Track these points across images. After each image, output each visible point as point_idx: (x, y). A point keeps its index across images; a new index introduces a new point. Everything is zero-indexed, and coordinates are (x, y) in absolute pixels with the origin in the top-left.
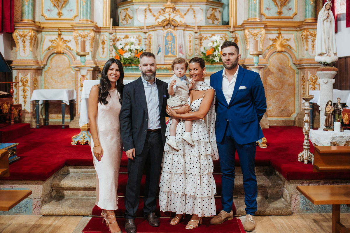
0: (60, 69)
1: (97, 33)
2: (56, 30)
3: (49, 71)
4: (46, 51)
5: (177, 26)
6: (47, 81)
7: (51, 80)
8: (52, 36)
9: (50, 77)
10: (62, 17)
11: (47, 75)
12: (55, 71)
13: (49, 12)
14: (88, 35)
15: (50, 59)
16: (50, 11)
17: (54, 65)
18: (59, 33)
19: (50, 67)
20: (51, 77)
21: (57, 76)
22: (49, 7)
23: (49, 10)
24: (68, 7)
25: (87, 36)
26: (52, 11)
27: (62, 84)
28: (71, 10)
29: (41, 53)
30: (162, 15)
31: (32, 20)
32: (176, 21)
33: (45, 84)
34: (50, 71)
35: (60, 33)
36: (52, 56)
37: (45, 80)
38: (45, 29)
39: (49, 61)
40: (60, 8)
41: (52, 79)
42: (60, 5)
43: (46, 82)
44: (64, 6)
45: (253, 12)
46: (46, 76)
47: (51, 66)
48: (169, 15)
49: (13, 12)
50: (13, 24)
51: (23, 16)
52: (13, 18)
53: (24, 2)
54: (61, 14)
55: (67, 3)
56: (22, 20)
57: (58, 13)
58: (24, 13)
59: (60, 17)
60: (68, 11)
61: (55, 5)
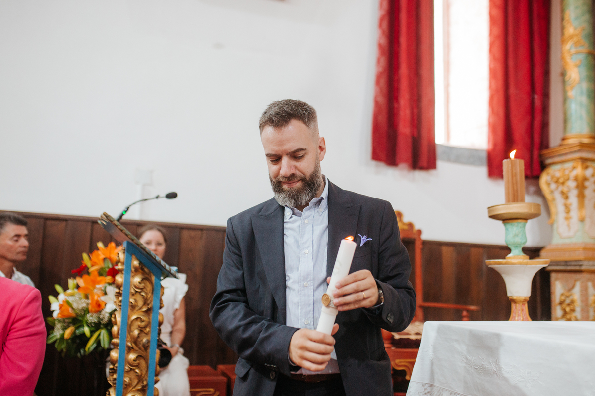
49: (537, 124)
50: (536, 153)
51: (565, 128)
52: (537, 139)
53: (564, 92)
56: (563, 140)
58: (565, 122)
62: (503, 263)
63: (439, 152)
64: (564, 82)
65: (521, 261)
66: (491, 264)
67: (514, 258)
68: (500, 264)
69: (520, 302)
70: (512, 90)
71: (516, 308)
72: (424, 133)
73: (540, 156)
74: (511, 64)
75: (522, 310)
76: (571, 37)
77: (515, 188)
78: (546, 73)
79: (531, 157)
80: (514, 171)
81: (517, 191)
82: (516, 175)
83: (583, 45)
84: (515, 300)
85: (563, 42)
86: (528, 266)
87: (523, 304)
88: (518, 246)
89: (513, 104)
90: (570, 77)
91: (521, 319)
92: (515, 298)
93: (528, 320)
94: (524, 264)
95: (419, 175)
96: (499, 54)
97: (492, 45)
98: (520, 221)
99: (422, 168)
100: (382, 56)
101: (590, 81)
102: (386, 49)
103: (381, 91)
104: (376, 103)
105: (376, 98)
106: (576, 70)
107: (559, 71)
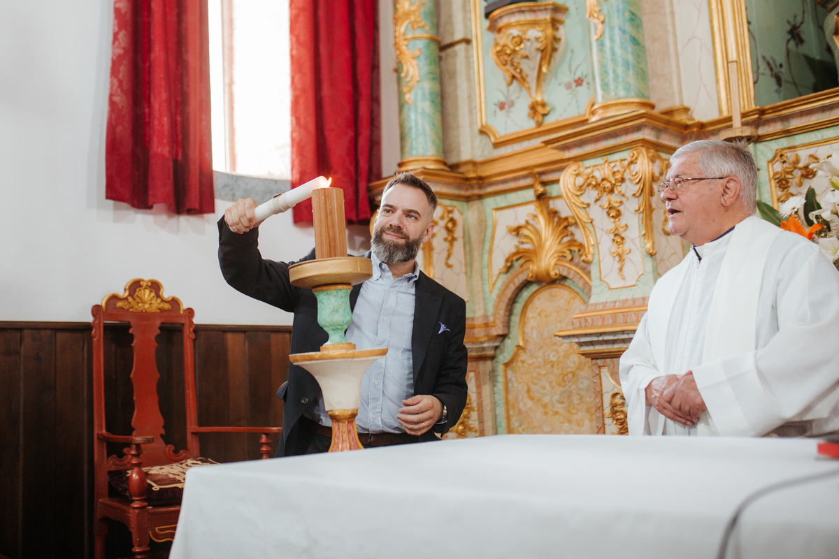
0: (557, 352)
2: (528, 181)
3: (520, 364)
4: (503, 278)
6: (513, 407)
7: (530, 404)
8: (518, 209)
9: (525, 388)
10: (550, 120)
11: (514, 380)
12: (540, 360)
13: (503, 112)
14: (627, 176)
15: (518, 308)
16: (506, 106)
17: (535, 334)
18: (536, 191)
19: (521, 344)
20: (529, 390)
21: (551, 382)
22: (501, 91)
23: (502, 106)
24: (565, 76)
25: (623, 180)
26: (512, 104)
27: (570, 422)
28: (579, 82)
29: (487, 288)
31: (441, 159)
33: (508, 418)
34: (523, 362)
35: (540, 189)
36: (526, 294)
37: (507, 402)
38: (491, 184)
39: (515, 319)
40: (533, 84)
41: (532, 398)
42: (529, 68)
43: (511, 412)
44: (544, 69)
46: (510, 385)
47: (525, 341)
49: (363, 142)
50: (362, 186)
51: (402, 148)
52: (363, 164)
53: (400, 94)
54: (540, 109)
55: (557, 55)
56: (400, 165)
57: (533, 108)
58: (402, 138)
59: (539, 124)
60: (568, 86)
61: (514, 77)
62: (316, 357)
63: (218, 184)
64: (399, 80)
65: (344, 351)
66: (297, 361)
67: (334, 347)
68: (311, 359)
69: (345, 418)
70: (326, 90)
71: (339, 429)
72: (194, 155)
73: (369, 190)
74: (323, 51)
75: (349, 432)
76: (407, 15)
77: (331, 235)
78: (375, 67)
79: (356, 192)
80: (329, 207)
81: (334, 239)
82: (331, 213)
83: (423, 27)
84: (338, 416)
85: (396, 21)
86: (355, 359)
87: (348, 422)
88: (339, 327)
89: (328, 110)
90: (407, 73)
91: (348, 446)
92: (337, 413)
93: (358, 448)
94: (348, 357)
95: (185, 221)
96: (305, 36)
97: (293, 22)
98: (340, 287)
99: (191, 212)
100: (120, 29)
101: (433, 79)
102: (128, 17)
103: (120, 85)
104: (112, 104)
105: (111, 95)
106: (414, 62)
107: (393, 65)
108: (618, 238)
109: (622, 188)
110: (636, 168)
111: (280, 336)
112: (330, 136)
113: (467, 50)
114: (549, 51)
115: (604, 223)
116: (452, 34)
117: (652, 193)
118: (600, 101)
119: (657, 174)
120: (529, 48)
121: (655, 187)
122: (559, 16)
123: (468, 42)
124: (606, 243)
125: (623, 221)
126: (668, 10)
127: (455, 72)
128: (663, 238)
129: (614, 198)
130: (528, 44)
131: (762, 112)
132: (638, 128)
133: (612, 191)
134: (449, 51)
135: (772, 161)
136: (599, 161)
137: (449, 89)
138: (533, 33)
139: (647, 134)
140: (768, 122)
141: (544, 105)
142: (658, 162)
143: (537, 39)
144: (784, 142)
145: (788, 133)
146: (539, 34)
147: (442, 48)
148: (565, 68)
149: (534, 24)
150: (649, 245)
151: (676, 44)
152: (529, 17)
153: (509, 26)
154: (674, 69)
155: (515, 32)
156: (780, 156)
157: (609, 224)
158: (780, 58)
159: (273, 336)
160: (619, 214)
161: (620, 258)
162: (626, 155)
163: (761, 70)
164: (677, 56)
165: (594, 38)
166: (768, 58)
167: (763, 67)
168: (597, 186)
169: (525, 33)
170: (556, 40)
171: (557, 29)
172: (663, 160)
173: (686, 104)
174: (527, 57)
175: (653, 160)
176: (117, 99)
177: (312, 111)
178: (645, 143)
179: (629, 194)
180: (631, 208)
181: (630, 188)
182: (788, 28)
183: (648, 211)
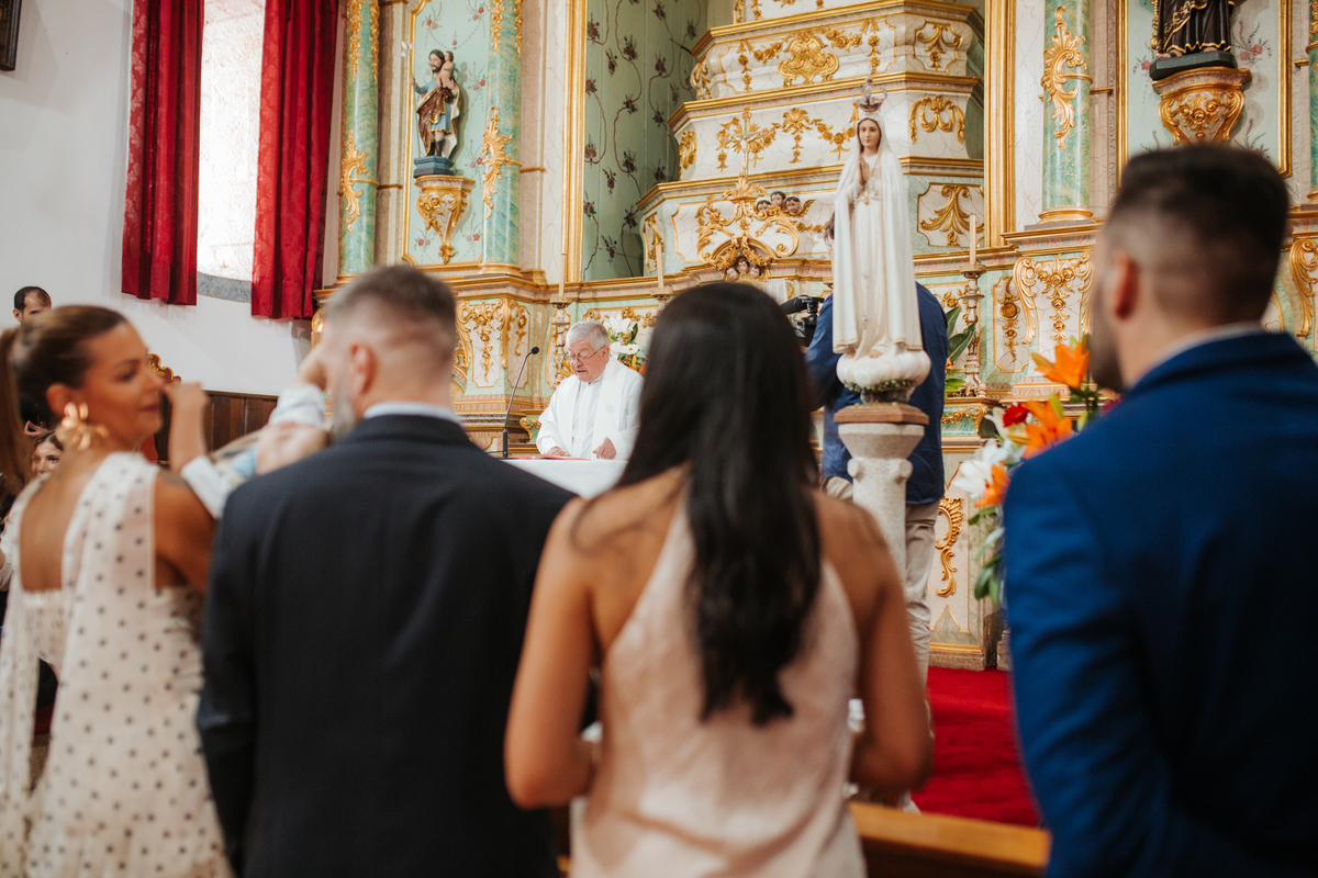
1: (540, 306)
5: (769, 267)
10: (454, 261)
13: (421, 247)
14: (495, 315)
16: (424, 244)
22: (421, 231)
23: (421, 243)
24: (467, 231)
25: (492, 318)
26: (428, 243)
28: (476, 237)
30: (720, 230)
32: (764, 247)
40: (445, 233)
42: (443, 222)
44: (453, 224)
45: (1058, 188)
48: (744, 226)
49: (311, 256)
50: (308, 291)
51: (340, 265)
52: (310, 274)
54: (448, 253)
55: (463, 215)
56: (339, 278)
57: (443, 249)
58: (341, 258)
59: (446, 263)
60: (469, 239)
61: (431, 224)
73: (313, 295)
74: (285, 181)
76: (353, 162)
78: (324, 193)
79: (303, 296)
83: (366, 173)
90: (350, 208)
95: (171, 308)
96: (271, 167)
99: (179, 303)
100: (135, 162)
101: (371, 215)
102: (141, 152)
103: (134, 206)
104: (128, 220)
105: (127, 213)
106: (357, 200)
107: (336, 189)
108: (486, 355)
109: (492, 323)
110: (501, 311)
111: (237, 401)
112: (286, 251)
113: (398, 193)
114: (458, 211)
115: (478, 343)
116: (388, 178)
117: (509, 328)
118: (485, 262)
119: (514, 316)
120: (445, 208)
121: (511, 324)
122: (468, 187)
123: (400, 187)
124: (479, 356)
125: (491, 343)
126: (538, 202)
127: (387, 209)
128: (515, 357)
129: (486, 328)
130: (443, 205)
131: (582, 285)
132: (505, 286)
133: (485, 324)
134: (385, 190)
135: (585, 316)
136: (479, 302)
137: (382, 221)
138: (448, 197)
139: (510, 290)
140: (584, 291)
141: (451, 249)
142: (516, 308)
143: (450, 202)
144: (593, 305)
145: (595, 300)
146: (452, 199)
147: (380, 188)
148: (468, 224)
149: (450, 190)
150: (504, 362)
151: (540, 225)
152: (446, 185)
153: (431, 189)
154: (537, 243)
155: (435, 195)
156: (589, 313)
157: (481, 344)
158: (616, 237)
159: (232, 400)
160: (488, 339)
161: (486, 367)
162: (496, 301)
163: (600, 246)
164: (540, 234)
165: (486, 217)
166: (606, 238)
167: (602, 244)
168: (476, 319)
169: (442, 196)
170: (463, 204)
171: (465, 196)
172: (519, 307)
173: (543, 268)
174: (441, 214)
175: (511, 307)
176: (130, 216)
177: (273, 230)
178: (509, 296)
179: (495, 327)
180: (496, 335)
181: (496, 323)
182: (625, 215)
183: (505, 340)
